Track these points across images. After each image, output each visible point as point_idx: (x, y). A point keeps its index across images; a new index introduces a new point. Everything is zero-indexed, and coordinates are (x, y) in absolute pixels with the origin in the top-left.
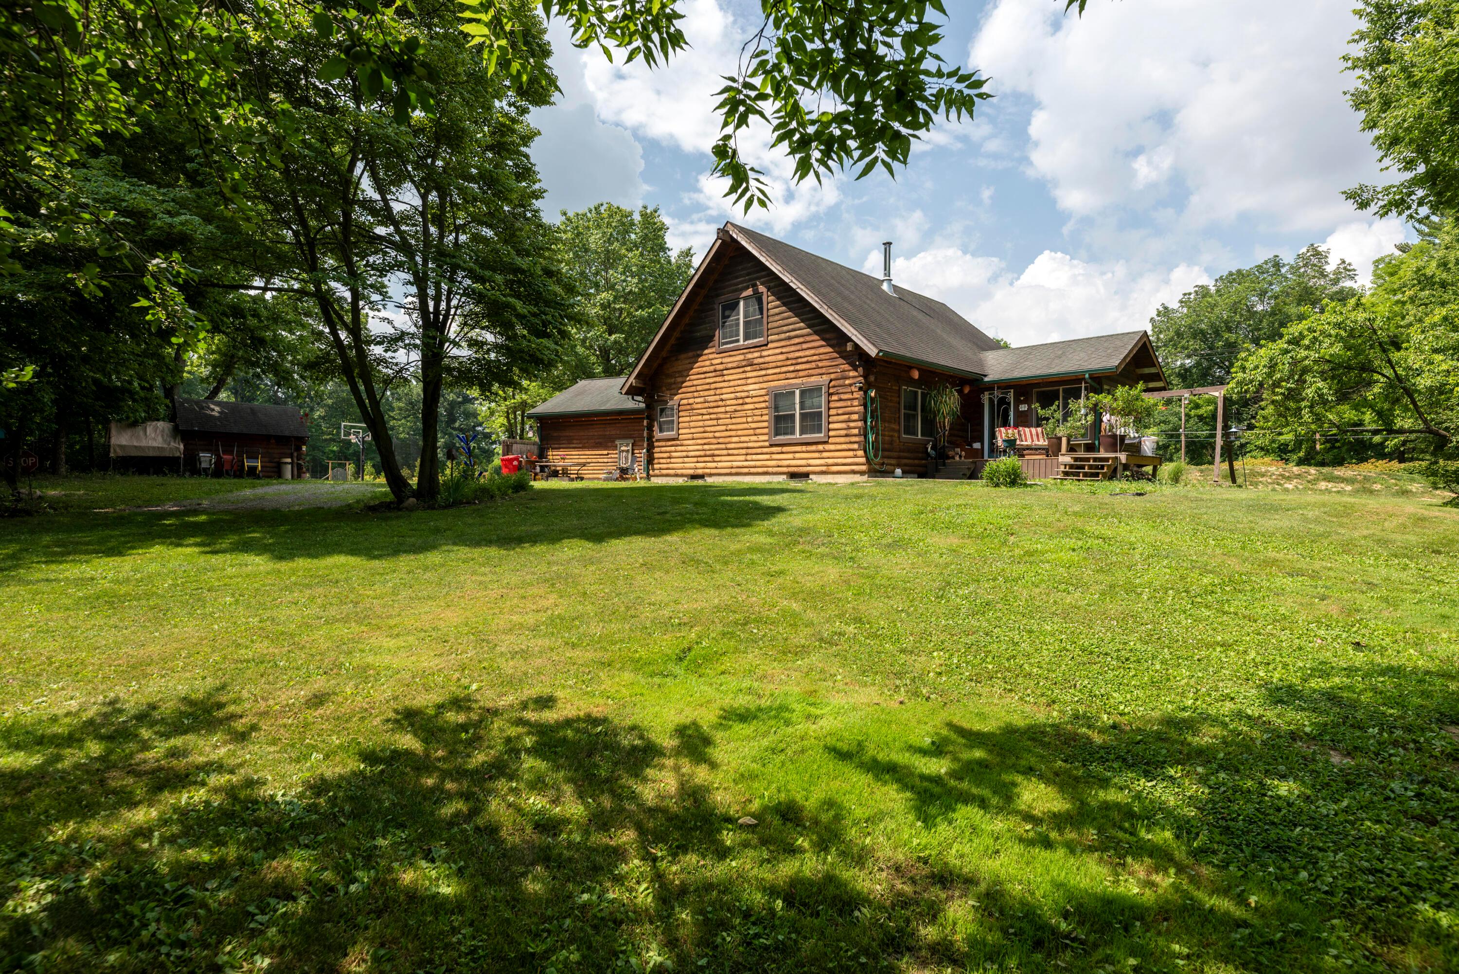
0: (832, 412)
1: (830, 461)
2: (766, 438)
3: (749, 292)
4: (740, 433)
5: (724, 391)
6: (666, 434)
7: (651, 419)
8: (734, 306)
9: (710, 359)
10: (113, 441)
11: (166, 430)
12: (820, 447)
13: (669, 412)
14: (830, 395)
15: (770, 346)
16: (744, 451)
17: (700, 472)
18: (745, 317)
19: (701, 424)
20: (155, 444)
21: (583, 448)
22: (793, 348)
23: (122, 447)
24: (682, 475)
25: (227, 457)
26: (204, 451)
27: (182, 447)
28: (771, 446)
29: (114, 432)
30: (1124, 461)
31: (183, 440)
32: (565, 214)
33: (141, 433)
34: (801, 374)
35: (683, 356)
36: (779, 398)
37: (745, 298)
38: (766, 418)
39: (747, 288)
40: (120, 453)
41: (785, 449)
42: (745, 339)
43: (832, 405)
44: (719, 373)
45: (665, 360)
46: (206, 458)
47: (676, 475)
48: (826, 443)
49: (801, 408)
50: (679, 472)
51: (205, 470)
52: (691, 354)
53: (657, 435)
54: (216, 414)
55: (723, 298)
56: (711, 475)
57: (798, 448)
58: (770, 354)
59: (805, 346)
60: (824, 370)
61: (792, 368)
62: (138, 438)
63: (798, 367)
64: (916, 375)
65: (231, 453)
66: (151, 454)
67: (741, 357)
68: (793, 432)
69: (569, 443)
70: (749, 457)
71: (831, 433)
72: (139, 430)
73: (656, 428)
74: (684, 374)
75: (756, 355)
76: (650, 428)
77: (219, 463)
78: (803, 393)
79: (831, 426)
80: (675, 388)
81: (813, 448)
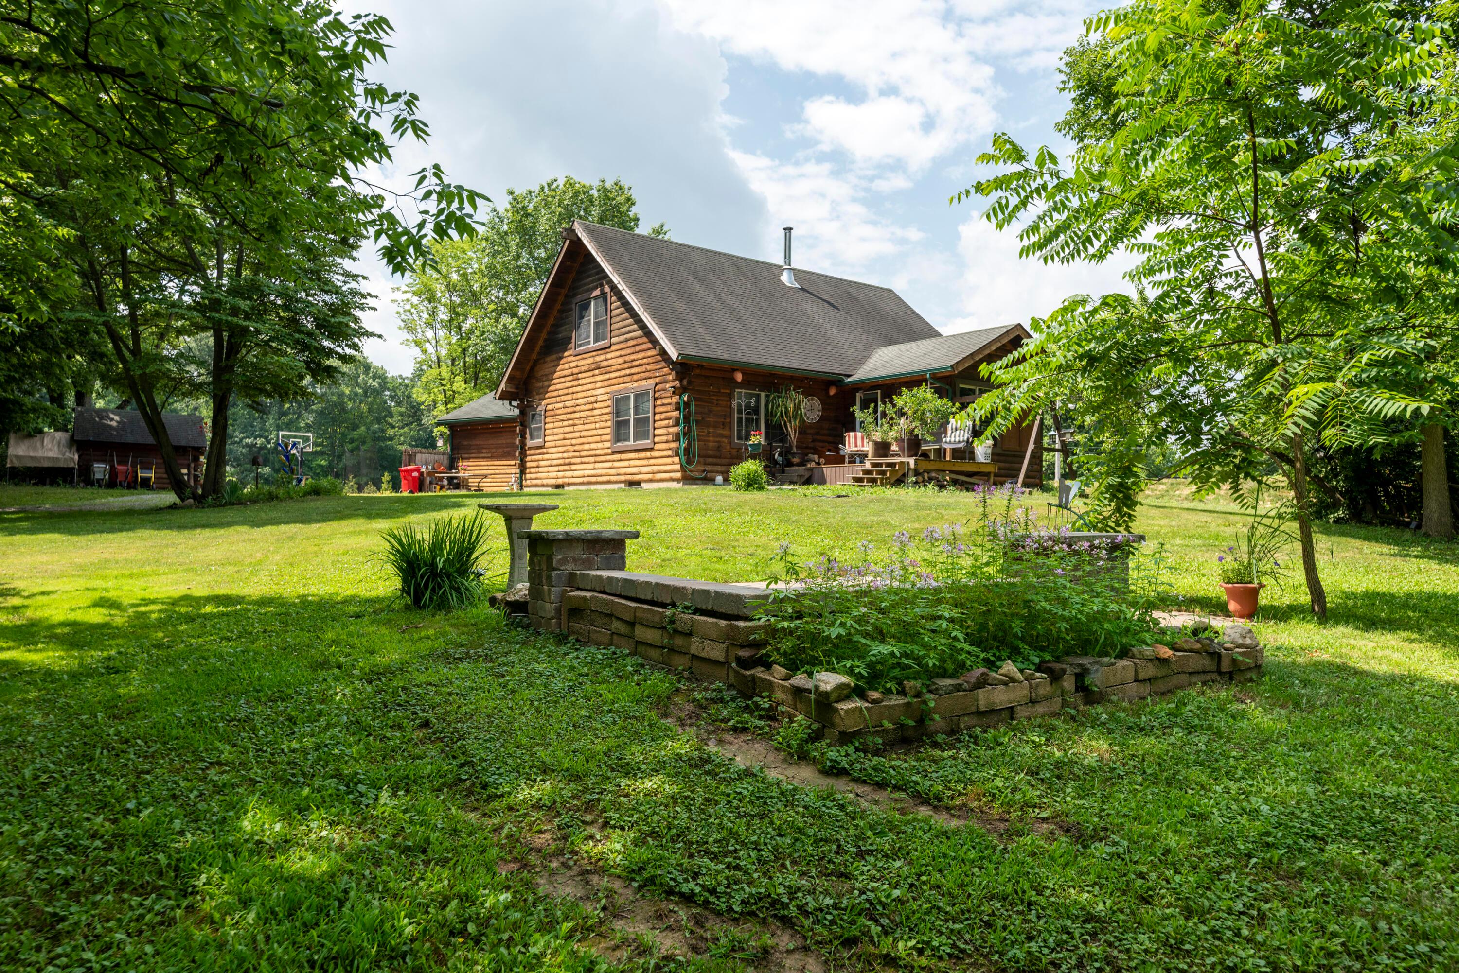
0: (657, 417)
1: (655, 468)
2: (608, 444)
3: (597, 292)
4: (591, 439)
5: (580, 395)
6: (538, 441)
7: (524, 425)
8: (586, 307)
9: (569, 362)
10: (11, 451)
11: (63, 441)
12: (648, 454)
13: (537, 418)
14: (655, 399)
15: (613, 348)
16: (592, 459)
17: (560, 481)
18: (596, 317)
19: (561, 430)
20: (51, 454)
21: (492, 458)
22: (629, 351)
23: (18, 457)
24: (547, 486)
25: (121, 468)
26: (99, 461)
27: (76, 457)
28: (613, 453)
29: (12, 442)
30: (912, 466)
31: (78, 450)
32: (511, 193)
33: (39, 444)
34: (635, 377)
35: (548, 359)
36: (619, 404)
37: (596, 298)
38: (609, 424)
39: (596, 288)
40: (17, 464)
41: (624, 456)
42: (596, 341)
43: (658, 410)
44: (575, 376)
45: (536, 363)
46: (100, 469)
47: (543, 486)
48: (652, 449)
49: (636, 413)
50: (545, 482)
51: (98, 480)
52: (554, 357)
53: (530, 443)
54: (114, 424)
55: (579, 298)
56: (569, 484)
57: (632, 455)
58: (612, 358)
59: (638, 348)
60: (650, 374)
61: (628, 372)
62: (35, 449)
63: (633, 371)
64: (739, 377)
65: (126, 464)
66: (46, 464)
67: (591, 360)
68: (628, 440)
69: (477, 453)
70: (597, 465)
71: (657, 439)
72: (37, 440)
73: (528, 436)
74: (549, 377)
75: (603, 357)
76: (523, 437)
77: (113, 473)
78: (637, 396)
79: (657, 432)
80: (543, 392)
81: (643, 455)
